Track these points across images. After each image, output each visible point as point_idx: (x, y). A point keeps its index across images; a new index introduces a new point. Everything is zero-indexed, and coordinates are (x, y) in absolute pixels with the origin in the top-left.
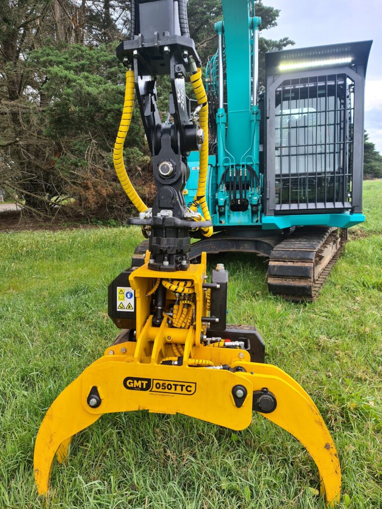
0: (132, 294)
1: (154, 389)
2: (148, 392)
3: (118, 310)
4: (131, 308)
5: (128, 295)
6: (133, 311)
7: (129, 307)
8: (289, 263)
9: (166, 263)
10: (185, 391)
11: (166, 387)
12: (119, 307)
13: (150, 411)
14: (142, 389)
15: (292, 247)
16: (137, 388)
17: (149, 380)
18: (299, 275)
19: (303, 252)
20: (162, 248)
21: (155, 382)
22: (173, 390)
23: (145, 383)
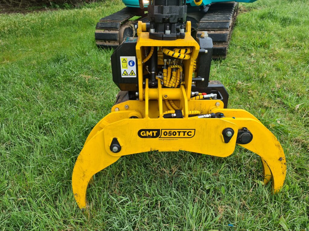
0: (133, 62)
1: (163, 136)
2: (157, 138)
3: (122, 77)
4: (134, 74)
5: (131, 63)
6: (135, 76)
7: (132, 74)
8: (212, 32)
9: (168, 32)
10: (186, 135)
11: (172, 134)
12: (124, 74)
13: (159, 151)
14: (153, 137)
15: (214, 19)
16: (149, 137)
17: (158, 130)
18: (219, 40)
19: (222, 23)
20: (164, 17)
21: (163, 131)
22: (177, 136)
23: (155, 132)
